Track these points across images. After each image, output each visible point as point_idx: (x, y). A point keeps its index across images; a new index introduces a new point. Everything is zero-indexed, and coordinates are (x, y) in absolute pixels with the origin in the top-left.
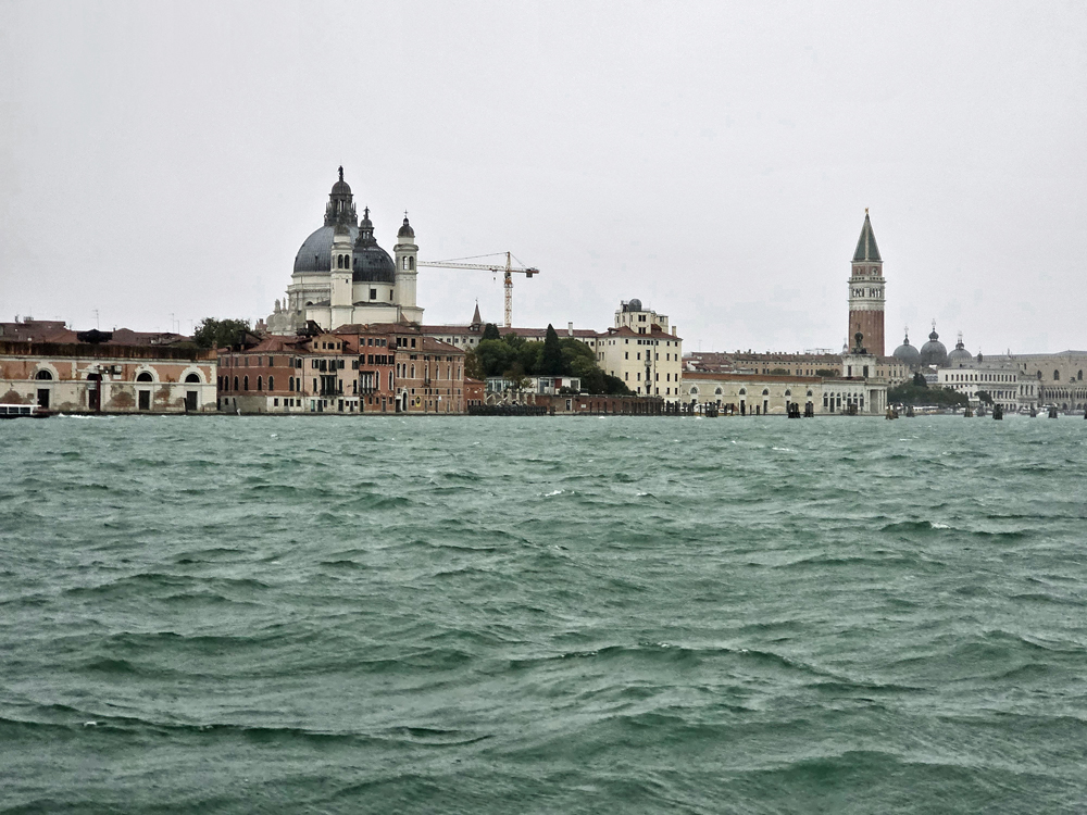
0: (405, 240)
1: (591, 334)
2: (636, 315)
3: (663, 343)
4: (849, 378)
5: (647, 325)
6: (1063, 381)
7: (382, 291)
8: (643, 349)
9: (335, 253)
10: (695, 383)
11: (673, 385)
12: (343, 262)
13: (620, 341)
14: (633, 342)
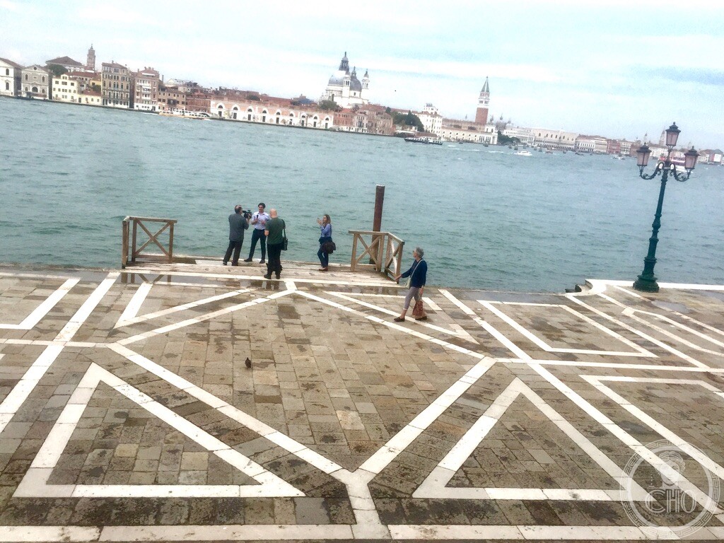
0: (366, 78)
1: (417, 112)
2: (431, 108)
3: (437, 117)
4: (487, 132)
5: (433, 112)
6: (542, 137)
7: (358, 93)
8: (432, 118)
9: (345, 80)
10: (445, 130)
11: (439, 130)
12: (347, 83)
13: (426, 116)
14: (430, 116)
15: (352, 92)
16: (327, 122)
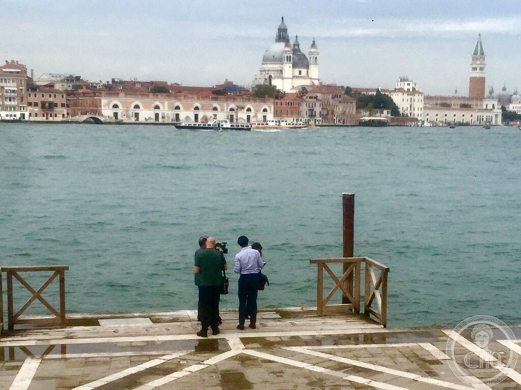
0: (313, 50)
1: (388, 91)
2: (406, 83)
3: (417, 95)
4: (486, 109)
5: (410, 87)
7: (304, 72)
8: (410, 97)
9: (286, 55)
10: (428, 112)
11: (420, 112)
12: (289, 59)
13: (400, 94)
14: (406, 95)
15: (297, 72)
16: (265, 114)
